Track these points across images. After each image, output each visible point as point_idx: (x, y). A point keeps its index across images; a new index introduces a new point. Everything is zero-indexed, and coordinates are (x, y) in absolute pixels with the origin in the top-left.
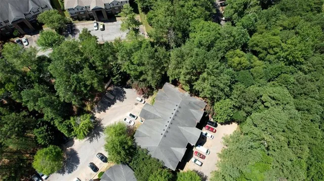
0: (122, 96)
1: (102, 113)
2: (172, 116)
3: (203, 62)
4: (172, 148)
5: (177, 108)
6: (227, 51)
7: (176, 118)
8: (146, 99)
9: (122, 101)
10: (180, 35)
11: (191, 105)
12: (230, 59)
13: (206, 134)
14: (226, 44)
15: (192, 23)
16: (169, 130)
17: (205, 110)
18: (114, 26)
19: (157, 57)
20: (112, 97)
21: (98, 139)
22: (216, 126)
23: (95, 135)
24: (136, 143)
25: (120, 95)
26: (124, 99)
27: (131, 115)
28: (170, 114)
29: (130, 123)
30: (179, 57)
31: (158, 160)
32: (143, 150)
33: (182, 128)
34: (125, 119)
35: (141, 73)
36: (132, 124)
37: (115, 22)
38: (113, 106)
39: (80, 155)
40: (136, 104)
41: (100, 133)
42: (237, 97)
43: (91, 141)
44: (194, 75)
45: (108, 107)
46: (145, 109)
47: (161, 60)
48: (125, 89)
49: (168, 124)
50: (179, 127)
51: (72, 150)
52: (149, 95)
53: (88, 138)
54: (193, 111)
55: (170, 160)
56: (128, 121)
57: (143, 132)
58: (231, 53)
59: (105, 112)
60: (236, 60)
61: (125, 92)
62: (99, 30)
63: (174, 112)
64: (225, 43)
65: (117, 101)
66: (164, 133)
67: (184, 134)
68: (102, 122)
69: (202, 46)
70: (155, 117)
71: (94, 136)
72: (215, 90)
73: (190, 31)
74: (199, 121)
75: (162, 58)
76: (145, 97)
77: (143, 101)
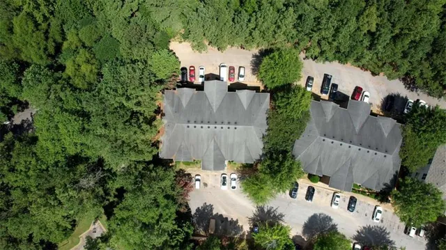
0: (204, 210)
1: (240, 224)
2: (205, 126)
3: (115, 112)
4: (246, 108)
5: (192, 125)
6: (76, 89)
7: (206, 119)
8: (193, 175)
9: (211, 206)
10: (81, 167)
11: (178, 108)
12: (87, 78)
13: (202, 76)
14: (68, 93)
15: (51, 160)
16: (226, 122)
17: (175, 89)
19: (135, 183)
20: (213, 222)
21: (274, 209)
22: (184, 69)
23: (272, 215)
24: (261, 157)
25: (205, 213)
26: (207, 206)
27: (224, 184)
28: (204, 130)
29: (235, 180)
30: (123, 151)
31: (267, 118)
32: (265, 143)
33: (215, 107)
34: (234, 188)
35: (167, 197)
36: (235, 176)
38: (225, 214)
39: (305, 219)
40: (206, 185)
41: (266, 210)
42: (142, 50)
43: (282, 216)
44: (139, 120)
45: (229, 219)
46: (212, 167)
47: (136, 177)
48: (193, 211)
49: (219, 126)
50: (215, 111)
51: (305, 232)
52: (185, 175)
53: (281, 222)
54: (184, 103)
55: (260, 104)
56: (234, 184)
57: (243, 154)
58: (77, 82)
59: (237, 220)
60: (85, 69)
61: (198, 210)
63: (199, 126)
64: (67, 95)
65: (214, 213)
66: (232, 127)
67: (220, 101)
68: (251, 216)
69: (84, 129)
70: (217, 148)
71: (274, 215)
72: (146, 81)
73: (66, 158)
74: (192, 89)
75: (133, 177)
76: (190, 179)
77: (197, 177)
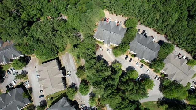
1: (109, 63)
2: (108, 31)
4: (120, 30)
5: (104, 30)
8: (100, 46)
11: (102, 25)
16: (114, 32)
18: (67, 67)
20: (102, 60)
21: (120, 61)
22: (106, 18)
25: (100, 57)
26: (101, 55)
27: (108, 51)
28: (107, 33)
29: (111, 50)
32: (122, 41)
34: (110, 52)
37: (65, 67)
38: (105, 59)
39: (127, 67)
40: (102, 50)
41: (117, 61)
43: (121, 64)
45: (106, 61)
49: (111, 33)
50: (111, 29)
51: (126, 70)
52: (98, 46)
55: (124, 30)
59: (108, 61)
61: (98, 56)
62: (71, 73)
63: (106, 31)
65: (103, 58)
66: (115, 34)
68: (113, 61)
70: (109, 38)
